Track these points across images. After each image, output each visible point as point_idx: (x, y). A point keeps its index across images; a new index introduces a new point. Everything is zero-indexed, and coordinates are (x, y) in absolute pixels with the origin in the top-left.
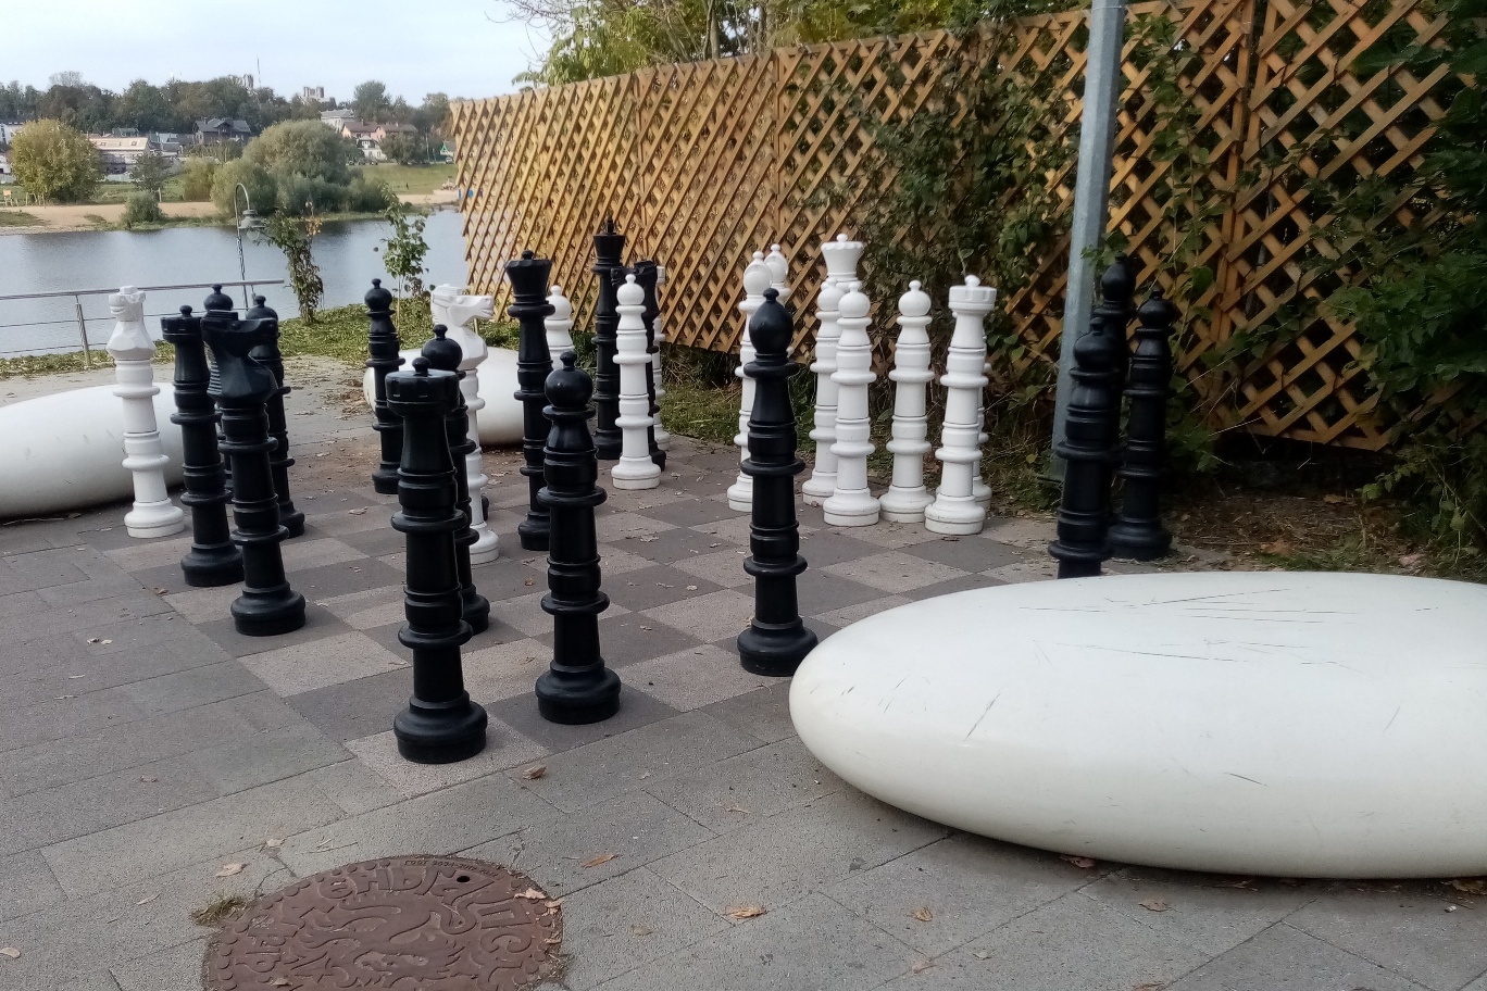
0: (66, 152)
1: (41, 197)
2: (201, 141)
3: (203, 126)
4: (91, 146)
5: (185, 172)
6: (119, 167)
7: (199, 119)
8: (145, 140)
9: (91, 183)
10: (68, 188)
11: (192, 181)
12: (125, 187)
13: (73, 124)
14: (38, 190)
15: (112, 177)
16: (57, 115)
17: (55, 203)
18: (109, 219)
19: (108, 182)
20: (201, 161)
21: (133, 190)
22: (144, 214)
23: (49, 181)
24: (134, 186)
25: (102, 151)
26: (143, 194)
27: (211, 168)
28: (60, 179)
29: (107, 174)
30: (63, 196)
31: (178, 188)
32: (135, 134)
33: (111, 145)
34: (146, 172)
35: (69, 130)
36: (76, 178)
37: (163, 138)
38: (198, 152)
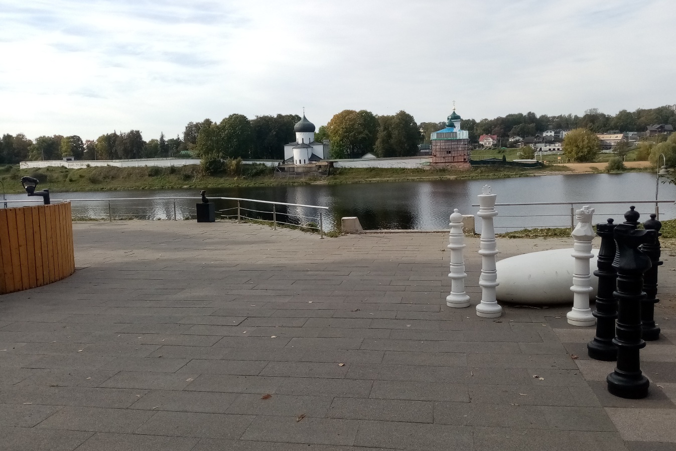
0: (586, 141)
1: (573, 160)
2: (648, 135)
3: (650, 128)
4: (597, 138)
5: (638, 148)
6: (608, 147)
7: (649, 125)
8: (622, 135)
9: (595, 154)
10: (584, 156)
11: (641, 152)
12: (609, 155)
13: (591, 130)
14: (572, 157)
15: (604, 151)
16: (585, 126)
17: (579, 162)
18: (600, 169)
19: (602, 153)
20: (647, 143)
21: (613, 156)
22: (616, 166)
23: (577, 153)
24: (613, 155)
25: (602, 140)
26: (617, 158)
27: (651, 146)
28: (582, 152)
29: (603, 150)
30: (581, 159)
31: (633, 155)
32: (618, 133)
33: (607, 138)
34: (620, 148)
35: (589, 132)
36: (589, 152)
37: (630, 134)
38: (646, 139)
